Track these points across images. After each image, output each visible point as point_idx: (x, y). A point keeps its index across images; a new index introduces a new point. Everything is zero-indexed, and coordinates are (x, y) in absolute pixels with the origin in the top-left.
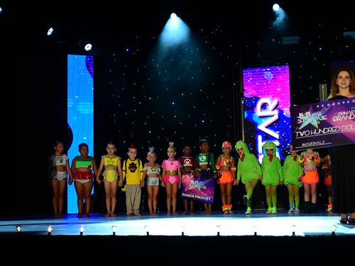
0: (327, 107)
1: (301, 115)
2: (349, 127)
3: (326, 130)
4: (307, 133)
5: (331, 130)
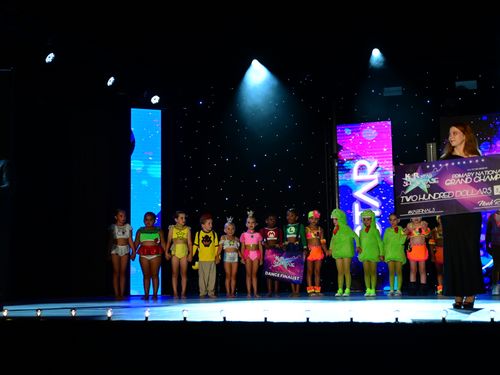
0: (439, 168)
1: (407, 176)
2: (464, 193)
3: (437, 196)
4: (414, 198)
5: (443, 196)
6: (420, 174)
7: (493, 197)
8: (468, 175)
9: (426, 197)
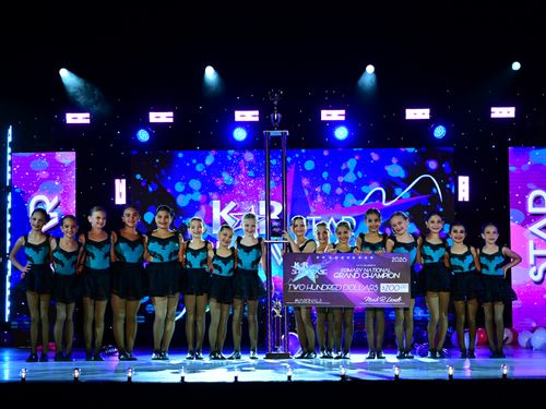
6: (309, 264)
7: (379, 294)
8: (357, 271)
9: (314, 287)
